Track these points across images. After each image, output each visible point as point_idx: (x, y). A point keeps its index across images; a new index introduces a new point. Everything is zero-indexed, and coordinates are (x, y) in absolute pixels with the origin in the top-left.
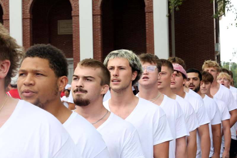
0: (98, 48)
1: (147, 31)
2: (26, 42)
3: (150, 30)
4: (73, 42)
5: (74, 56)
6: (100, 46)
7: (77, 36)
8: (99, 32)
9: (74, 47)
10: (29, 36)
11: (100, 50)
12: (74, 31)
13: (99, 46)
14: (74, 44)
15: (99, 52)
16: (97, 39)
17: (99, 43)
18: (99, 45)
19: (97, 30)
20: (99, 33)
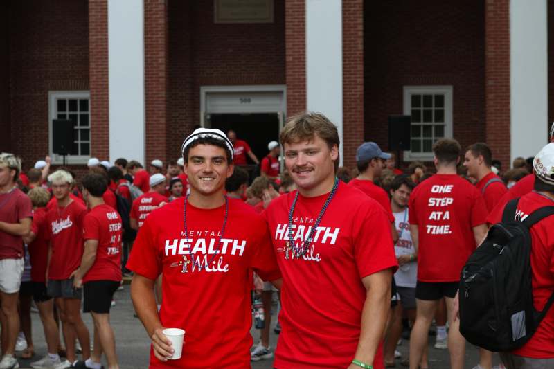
0: (356, 57)
1: (490, 15)
2: (155, 36)
3: (499, 12)
4: (287, 40)
5: (289, 79)
6: (362, 52)
7: (296, 23)
8: (358, 15)
9: (288, 52)
10: (162, 21)
11: (362, 62)
12: (290, 10)
13: (358, 52)
14: (288, 45)
15: (359, 69)
16: (352, 32)
17: (358, 44)
18: (358, 50)
19: (353, 9)
20: (360, 17)
